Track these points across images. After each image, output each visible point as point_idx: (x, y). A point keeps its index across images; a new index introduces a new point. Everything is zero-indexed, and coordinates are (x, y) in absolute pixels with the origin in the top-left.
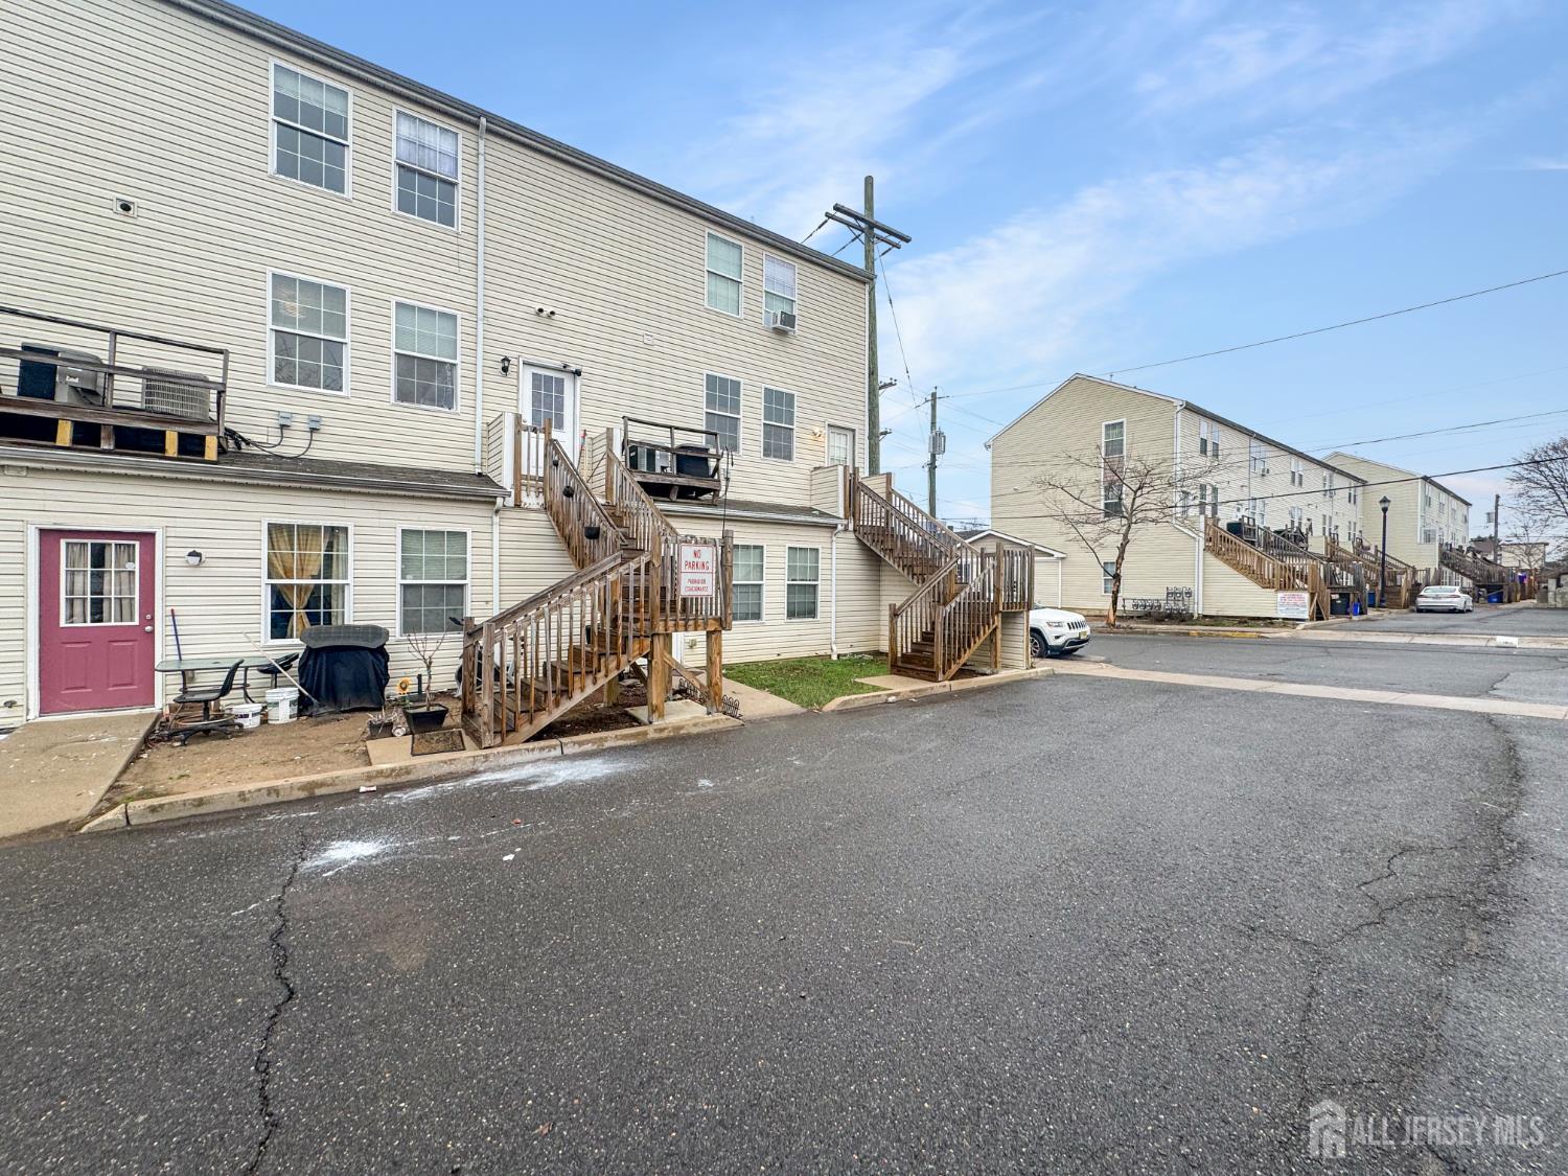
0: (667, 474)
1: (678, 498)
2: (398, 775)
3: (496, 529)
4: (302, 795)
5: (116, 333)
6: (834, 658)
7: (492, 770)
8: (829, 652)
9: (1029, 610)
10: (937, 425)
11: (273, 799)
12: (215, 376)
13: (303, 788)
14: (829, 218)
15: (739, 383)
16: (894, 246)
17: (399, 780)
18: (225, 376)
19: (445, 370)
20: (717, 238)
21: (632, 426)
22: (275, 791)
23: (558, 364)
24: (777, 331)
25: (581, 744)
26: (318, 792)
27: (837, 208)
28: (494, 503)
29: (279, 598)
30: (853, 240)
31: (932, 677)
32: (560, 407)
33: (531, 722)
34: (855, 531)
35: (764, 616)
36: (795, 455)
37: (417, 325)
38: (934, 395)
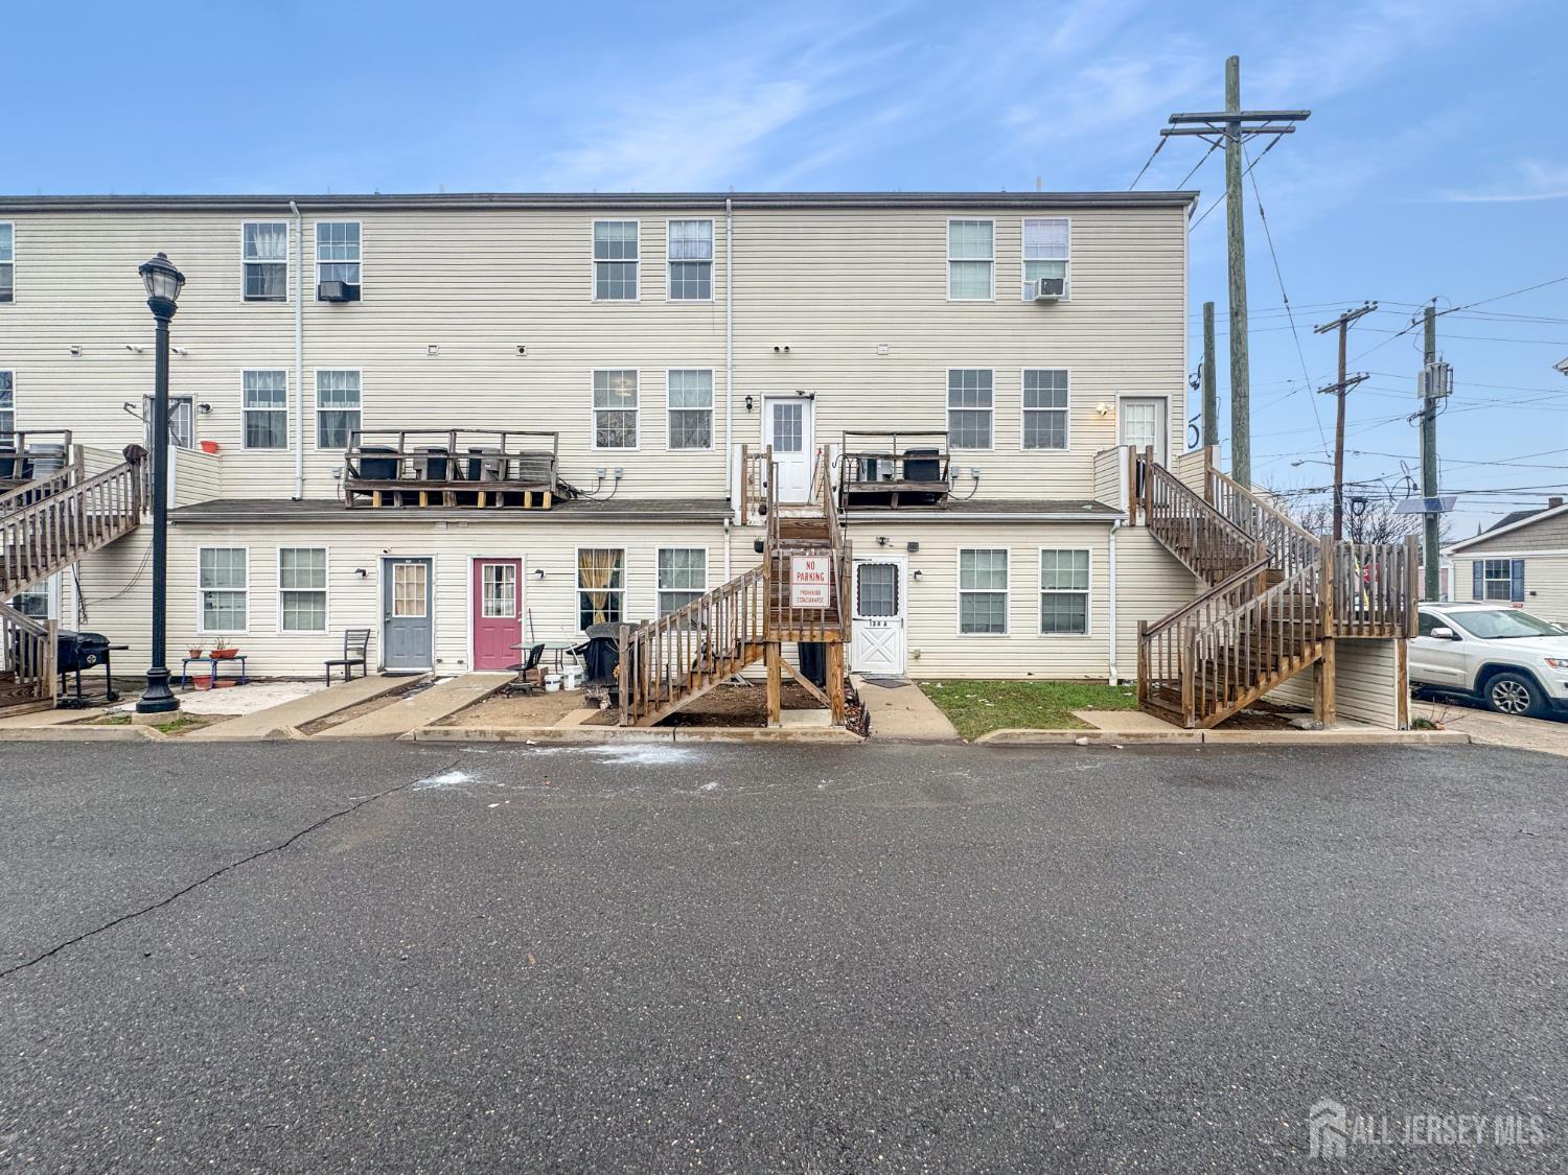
0: (892, 483)
1: (899, 504)
2: (554, 737)
3: (727, 545)
4: (497, 739)
5: (504, 434)
6: (1113, 683)
7: (615, 744)
8: (1106, 676)
9: (1405, 636)
10: (1437, 356)
11: (482, 739)
12: (550, 449)
13: (498, 734)
14: (1167, 135)
15: (991, 371)
16: (1282, 132)
17: (554, 740)
18: (556, 450)
19: (703, 417)
20: (959, 223)
21: (849, 439)
22: (482, 733)
23: (794, 393)
24: (1041, 302)
25: (690, 734)
26: (508, 739)
27: (1174, 120)
28: (722, 524)
29: (586, 601)
30: (1212, 149)
31: (1179, 720)
32: (799, 431)
33: (657, 709)
34: (1147, 526)
35: (1009, 629)
36: (1069, 441)
37: (683, 384)
38: (1430, 315)
